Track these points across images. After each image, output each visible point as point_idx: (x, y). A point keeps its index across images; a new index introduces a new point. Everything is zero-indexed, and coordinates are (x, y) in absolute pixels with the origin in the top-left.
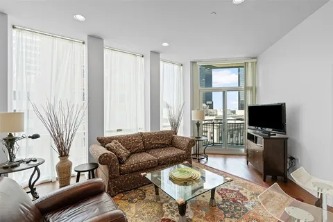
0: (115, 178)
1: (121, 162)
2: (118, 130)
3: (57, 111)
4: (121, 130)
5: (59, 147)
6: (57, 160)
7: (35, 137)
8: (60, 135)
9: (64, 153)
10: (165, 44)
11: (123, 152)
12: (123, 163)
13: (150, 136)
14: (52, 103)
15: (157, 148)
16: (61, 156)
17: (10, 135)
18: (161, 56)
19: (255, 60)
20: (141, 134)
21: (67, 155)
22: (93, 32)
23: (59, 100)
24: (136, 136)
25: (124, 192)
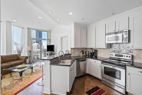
13: (6, 57)
18: (12, 23)
19: (50, 31)
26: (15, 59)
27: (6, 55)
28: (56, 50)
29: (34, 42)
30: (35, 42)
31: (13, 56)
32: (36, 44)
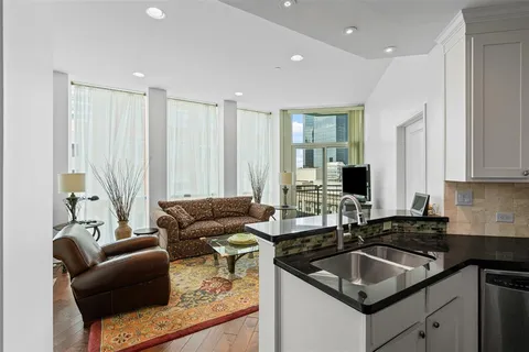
0: (174, 242)
1: (181, 227)
2: (186, 196)
3: (116, 173)
4: (189, 196)
5: (118, 211)
6: (116, 225)
7: (95, 198)
8: (119, 198)
9: (123, 218)
10: (239, 94)
11: (185, 217)
12: (184, 228)
13: (221, 202)
14: (111, 163)
15: (228, 216)
16: (120, 220)
17: (73, 195)
18: (239, 105)
19: (361, 108)
20: (210, 200)
21: (127, 221)
22: (154, 84)
23: (117, 161)
24: (204, 201)
25: (185, 258)
26: (241, 210)
27: (222, 196)
28: (379, 190)
29: (331, 160)
30: (335, 159)
31: (235, 202)
32: (337, 163)
